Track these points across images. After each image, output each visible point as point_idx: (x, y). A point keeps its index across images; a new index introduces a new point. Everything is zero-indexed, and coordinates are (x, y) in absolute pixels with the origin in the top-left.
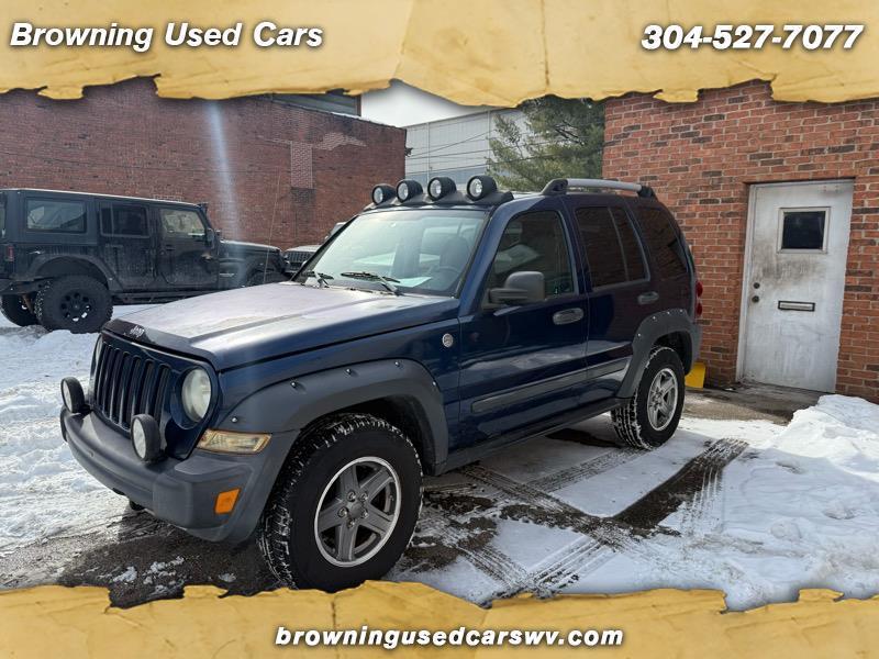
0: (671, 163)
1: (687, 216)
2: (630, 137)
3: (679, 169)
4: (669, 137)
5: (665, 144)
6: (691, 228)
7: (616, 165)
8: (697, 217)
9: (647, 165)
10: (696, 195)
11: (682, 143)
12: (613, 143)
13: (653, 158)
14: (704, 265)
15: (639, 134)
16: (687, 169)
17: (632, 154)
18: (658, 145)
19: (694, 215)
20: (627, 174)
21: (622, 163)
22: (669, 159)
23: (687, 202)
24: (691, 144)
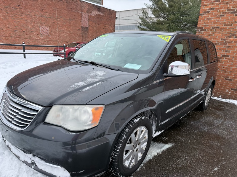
0: (225, 23)
1: (229, 42)
2: (210, 12)
3: (228, 25)
4: (226, 13)
5: (224, 16)
6: (230, 46)
7: (203, 22)
8: (233, 43)
9: (216, 23)
10: (234, 35)
11: (231, 15)
12: (203, 14)
13: (218, 21)
14: (233, 60)
15: (213, 12)
16: (231, 25)
17: (210, 19)
18: (221, 16)
19: (232, 42)
20: (207, 26)
21: (206, 22)
22: (225, 21)
23: (229, 37)
24: (234, 16)
